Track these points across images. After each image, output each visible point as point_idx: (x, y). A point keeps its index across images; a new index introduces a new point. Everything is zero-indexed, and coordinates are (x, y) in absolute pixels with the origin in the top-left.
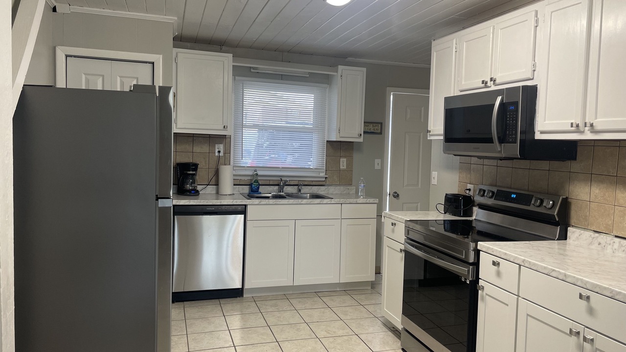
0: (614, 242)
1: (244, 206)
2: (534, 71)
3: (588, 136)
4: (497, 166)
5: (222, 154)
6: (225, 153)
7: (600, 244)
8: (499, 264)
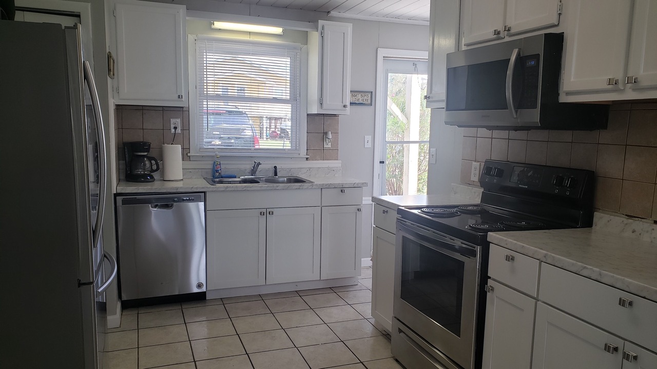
0: (653, 229)
1: (203, 194)
2: (560, 14)
3: (630, 95)
4: (509, 139)
5: (179, 131)
6: (182, 130)
7: (634, 231)
8: (513, 259)
